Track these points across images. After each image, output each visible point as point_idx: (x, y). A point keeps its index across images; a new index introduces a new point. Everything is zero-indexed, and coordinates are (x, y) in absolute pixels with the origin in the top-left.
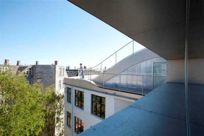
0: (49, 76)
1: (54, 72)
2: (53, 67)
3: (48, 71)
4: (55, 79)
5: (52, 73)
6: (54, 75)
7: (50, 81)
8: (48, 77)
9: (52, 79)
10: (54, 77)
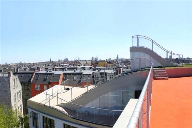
0: (3, 90)
1: (9, 85)
2: (6, 80)
3: (2, 85)
4: (10, 93)
5: (6, 87)
6: (9, 88)
7: (5, 96)
8: (2, 92)
9: (7, 93)
10: (9, 92)
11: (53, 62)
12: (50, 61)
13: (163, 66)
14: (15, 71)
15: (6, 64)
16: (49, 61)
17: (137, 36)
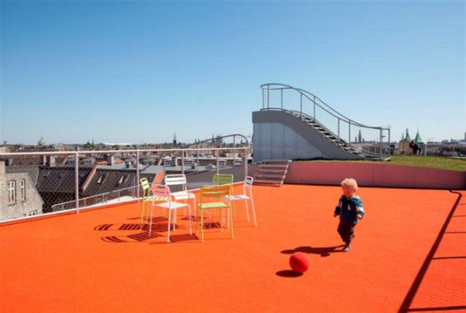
11: (180, 144)
12: (175, 141)
13: (325, 157)
14: (42, 163)
15: (40, 144)
16: (172, 142)
17: (268, 85)
